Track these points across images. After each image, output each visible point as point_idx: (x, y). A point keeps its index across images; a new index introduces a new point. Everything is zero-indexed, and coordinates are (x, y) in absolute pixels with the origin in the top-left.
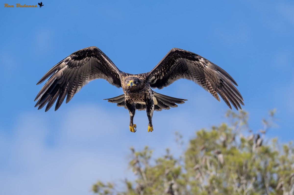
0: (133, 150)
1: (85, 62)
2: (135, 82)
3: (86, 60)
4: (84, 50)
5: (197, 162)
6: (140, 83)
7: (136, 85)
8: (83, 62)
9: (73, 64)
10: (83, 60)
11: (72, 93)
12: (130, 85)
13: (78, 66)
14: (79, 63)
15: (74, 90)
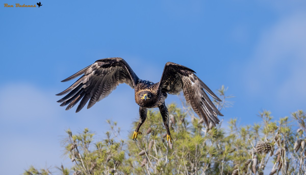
0: (70, 134)
1: (110, 71)
2: (148, 96)
3: (111, 70)
4: (110, 59)
5: (143, 147)
6: (153, 97)
7: (149, 98)
8: (108, 71)
9: (99, 71)
10: (108, 69)
11: (94, 100)
12: (144, 98)
13: (103, 74)
14: (105, 71)
15: (96, 97)
